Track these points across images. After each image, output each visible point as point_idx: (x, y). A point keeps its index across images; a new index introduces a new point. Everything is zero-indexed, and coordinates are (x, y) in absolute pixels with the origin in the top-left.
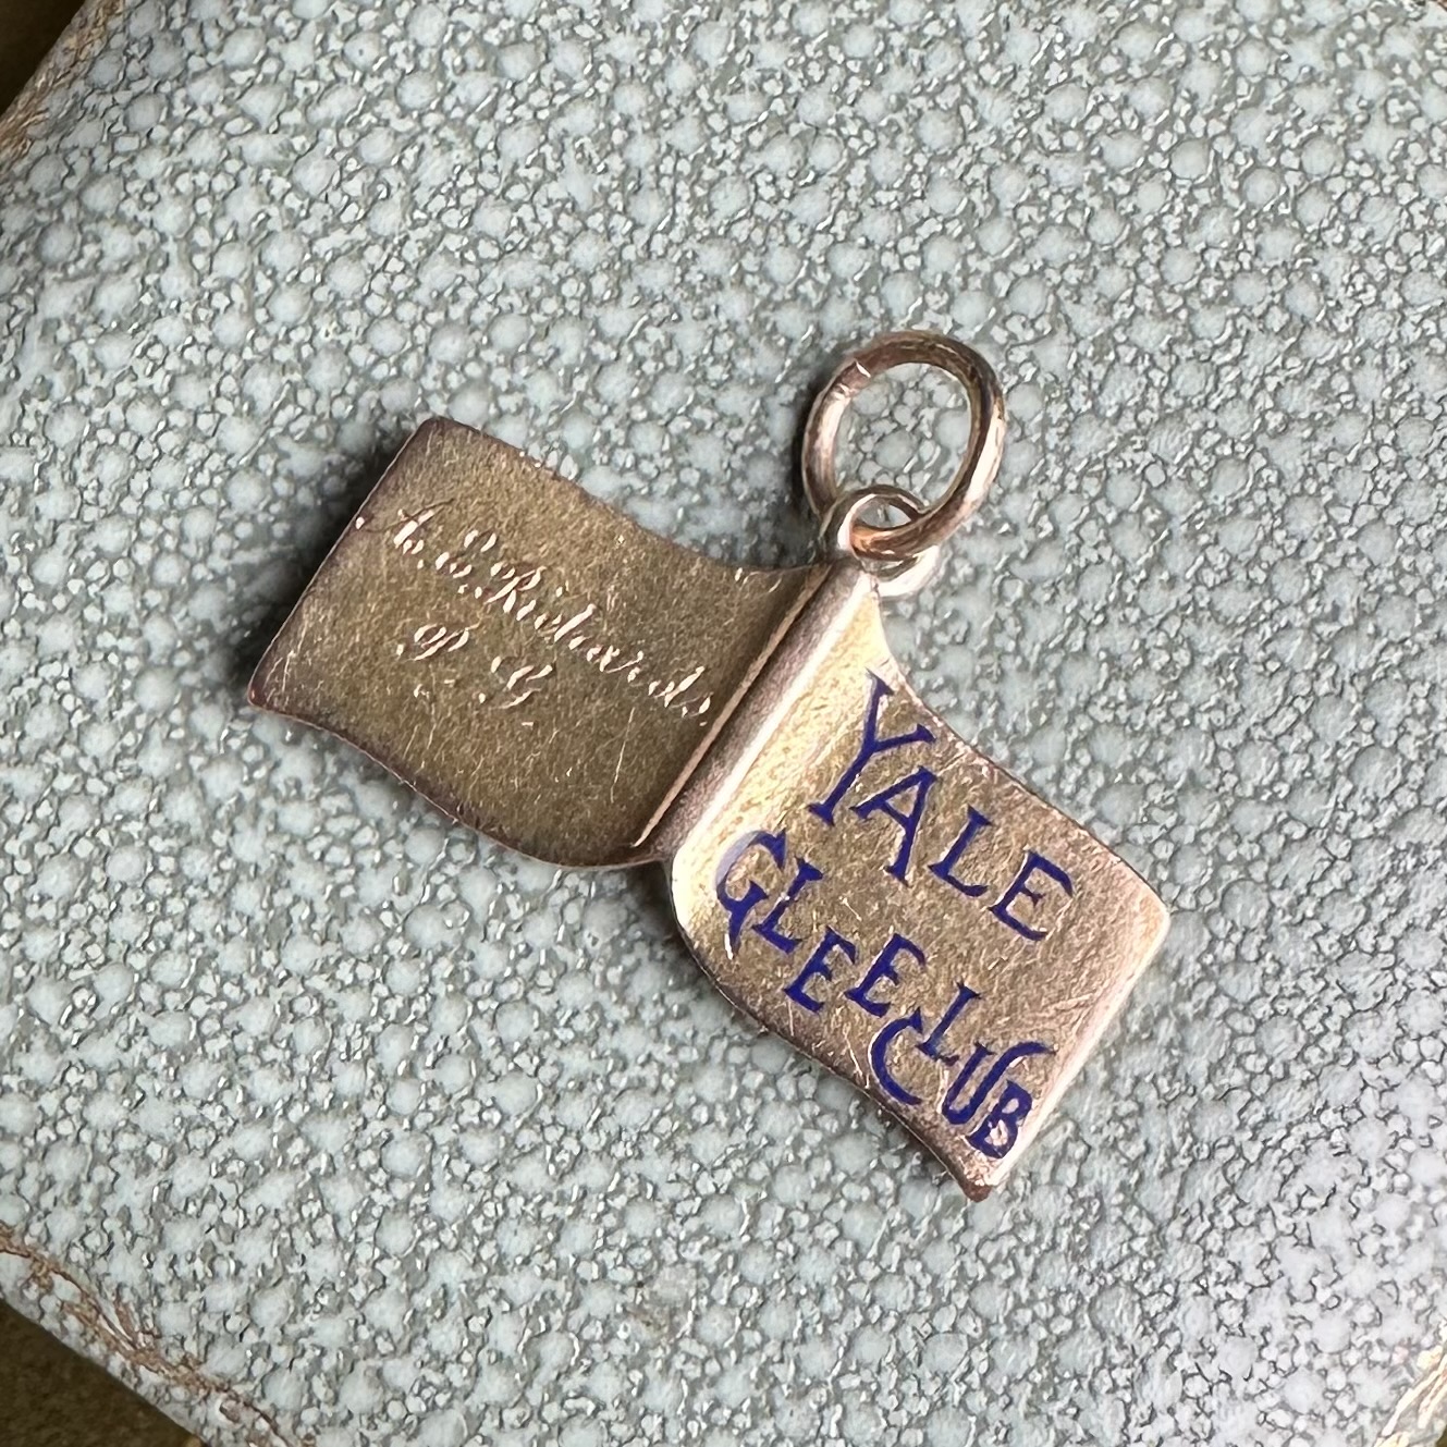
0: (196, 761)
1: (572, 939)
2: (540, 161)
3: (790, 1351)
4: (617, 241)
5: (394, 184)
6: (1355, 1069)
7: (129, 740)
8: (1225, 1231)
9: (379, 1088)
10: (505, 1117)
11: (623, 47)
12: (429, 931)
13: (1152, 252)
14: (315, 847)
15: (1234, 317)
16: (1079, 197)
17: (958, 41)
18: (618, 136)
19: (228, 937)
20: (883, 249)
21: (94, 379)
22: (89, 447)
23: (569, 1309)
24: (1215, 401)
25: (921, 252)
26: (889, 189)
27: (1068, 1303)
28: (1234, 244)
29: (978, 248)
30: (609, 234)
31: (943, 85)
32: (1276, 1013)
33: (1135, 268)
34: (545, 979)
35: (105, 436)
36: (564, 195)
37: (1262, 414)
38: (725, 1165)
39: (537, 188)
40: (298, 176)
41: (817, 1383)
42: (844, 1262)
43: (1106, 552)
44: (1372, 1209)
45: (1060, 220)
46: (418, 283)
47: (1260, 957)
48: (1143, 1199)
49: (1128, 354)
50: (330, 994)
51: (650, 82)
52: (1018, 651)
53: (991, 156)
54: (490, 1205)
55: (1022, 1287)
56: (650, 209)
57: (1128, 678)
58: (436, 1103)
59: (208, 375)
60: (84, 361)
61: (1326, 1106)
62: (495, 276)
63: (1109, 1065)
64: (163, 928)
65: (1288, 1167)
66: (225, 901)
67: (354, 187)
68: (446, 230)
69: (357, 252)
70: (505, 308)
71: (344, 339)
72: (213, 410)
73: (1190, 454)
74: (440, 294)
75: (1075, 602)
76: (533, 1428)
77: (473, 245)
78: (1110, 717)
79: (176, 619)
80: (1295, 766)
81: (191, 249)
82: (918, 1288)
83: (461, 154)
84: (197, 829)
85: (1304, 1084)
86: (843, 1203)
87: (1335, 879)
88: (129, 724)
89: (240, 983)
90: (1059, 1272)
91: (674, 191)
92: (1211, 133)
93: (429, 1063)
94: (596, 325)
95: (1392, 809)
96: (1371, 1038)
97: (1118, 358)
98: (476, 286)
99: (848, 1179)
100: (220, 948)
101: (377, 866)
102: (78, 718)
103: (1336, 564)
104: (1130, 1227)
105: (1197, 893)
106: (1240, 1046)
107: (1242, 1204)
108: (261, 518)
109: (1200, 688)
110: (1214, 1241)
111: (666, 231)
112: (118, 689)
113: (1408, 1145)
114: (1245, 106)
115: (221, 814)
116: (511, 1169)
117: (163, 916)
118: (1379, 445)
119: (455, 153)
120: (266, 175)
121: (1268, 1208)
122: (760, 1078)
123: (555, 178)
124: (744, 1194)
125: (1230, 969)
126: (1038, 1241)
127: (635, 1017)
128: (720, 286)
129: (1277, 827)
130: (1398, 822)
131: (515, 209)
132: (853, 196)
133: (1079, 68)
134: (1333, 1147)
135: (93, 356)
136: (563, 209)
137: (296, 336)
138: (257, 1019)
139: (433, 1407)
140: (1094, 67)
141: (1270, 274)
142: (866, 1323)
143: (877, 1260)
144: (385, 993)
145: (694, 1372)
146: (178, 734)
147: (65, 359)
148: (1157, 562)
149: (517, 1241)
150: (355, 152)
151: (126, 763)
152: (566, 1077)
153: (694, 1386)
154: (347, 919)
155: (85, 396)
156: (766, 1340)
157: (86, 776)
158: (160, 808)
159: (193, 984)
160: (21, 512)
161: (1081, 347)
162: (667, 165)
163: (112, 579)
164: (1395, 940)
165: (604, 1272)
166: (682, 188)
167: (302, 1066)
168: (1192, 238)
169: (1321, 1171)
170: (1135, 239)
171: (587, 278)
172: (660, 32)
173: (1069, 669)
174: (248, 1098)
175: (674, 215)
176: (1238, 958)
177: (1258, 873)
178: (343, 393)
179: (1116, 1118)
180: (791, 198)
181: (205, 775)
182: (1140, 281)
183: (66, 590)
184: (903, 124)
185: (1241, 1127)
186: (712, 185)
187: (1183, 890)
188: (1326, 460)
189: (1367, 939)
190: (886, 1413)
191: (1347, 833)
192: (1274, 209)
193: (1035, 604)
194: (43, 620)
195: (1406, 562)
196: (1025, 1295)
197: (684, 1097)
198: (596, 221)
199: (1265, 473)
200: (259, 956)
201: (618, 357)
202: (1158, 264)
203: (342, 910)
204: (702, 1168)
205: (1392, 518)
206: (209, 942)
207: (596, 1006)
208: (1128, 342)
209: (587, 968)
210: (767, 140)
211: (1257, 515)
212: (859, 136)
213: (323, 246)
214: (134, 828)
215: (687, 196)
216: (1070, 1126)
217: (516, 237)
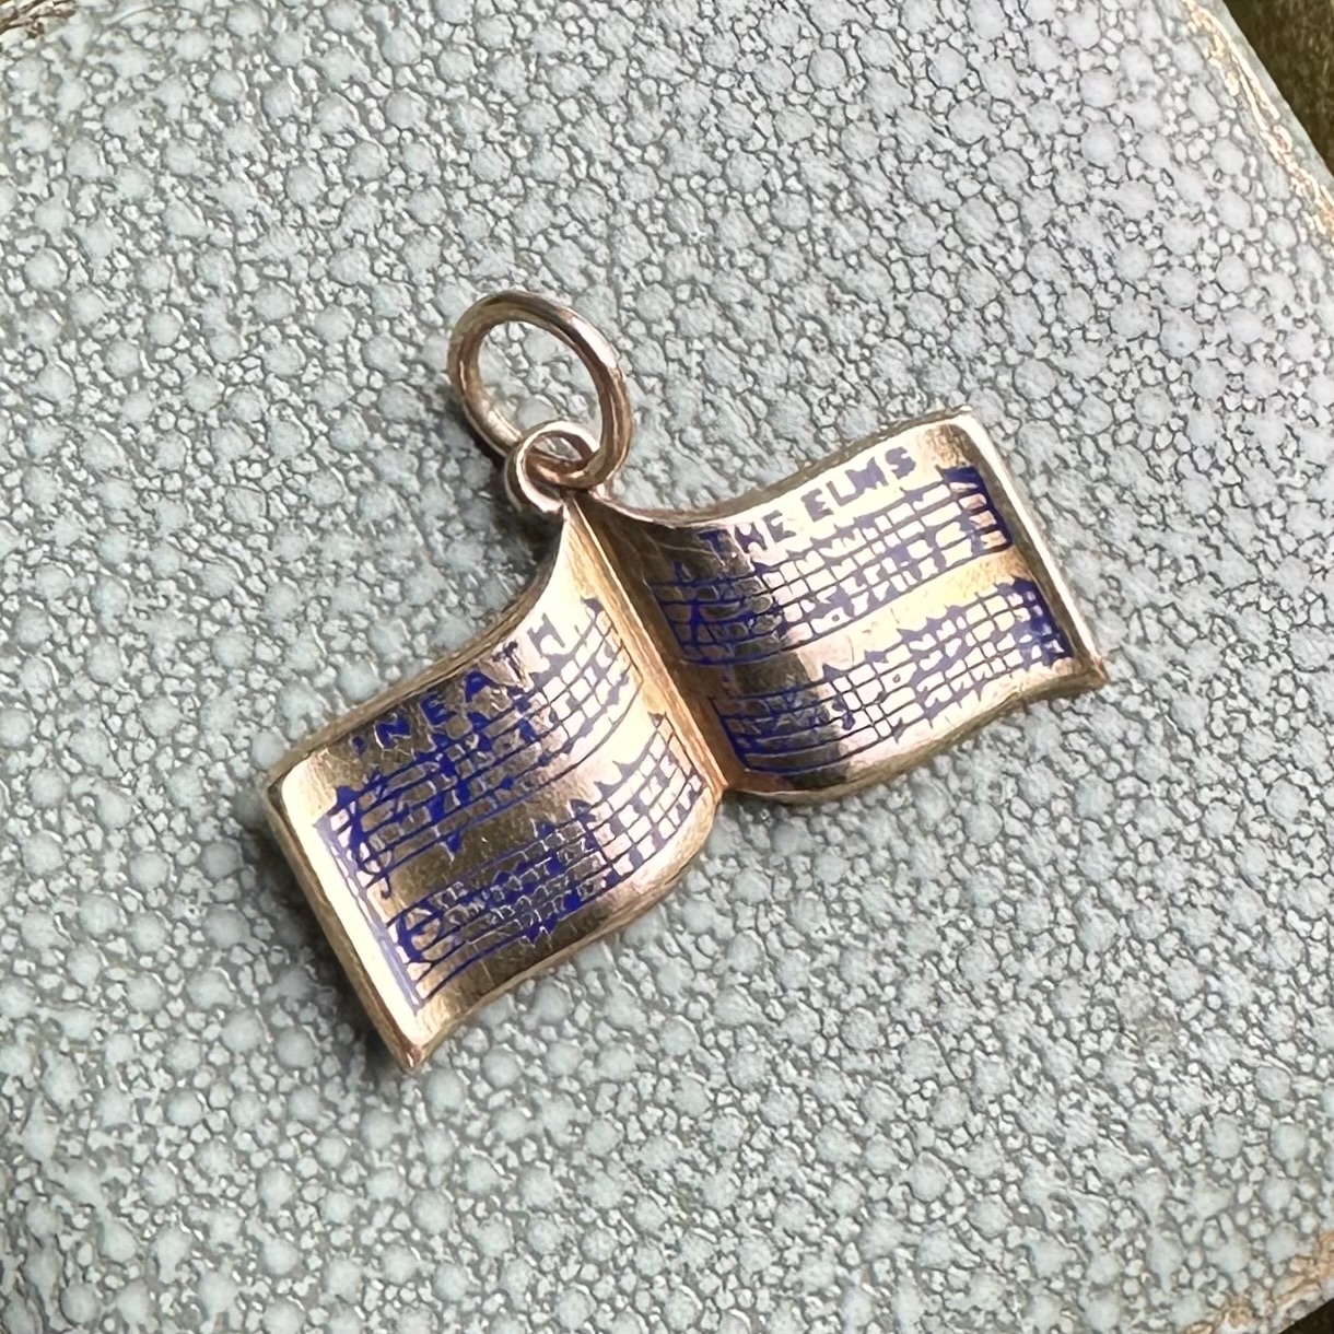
0: (512, 1205)
1: (812, 948)
2: (131, 651)
3: (1229, 930)
4: (235, 618)
5: (87, 789)
6: (1204, 362)
7: (466, 1256)
8: (1284, 530)
9: (864, 1175)
10: (935, 1078)
11: (66, 530)
12: (751, 1068)
13: (466, 180)
14: (635, 1134)
15: (553, 142)
16: (389, 216)
17: (204, 246)
18: (143, 573)
19: (676, 1247)
20: (354, 400)
21: (130, 1139)
22: (189, 1172)
23: (1115, 1098)
24: (614, 193)
25: (372, 369)
26: (304, 368)
27: (1286, 685)
28: (490, 111)
29: (391, 320)
30: (225, 623)
31: (237, 279)
32: (1131, 402)
33: (471, 201)
34: (836, 987)
35: (186, 1152)
36: (170, 646)
37: (643, 161)
38: (1055, 910)
39: (153, 666)
40: (39, 870)
41: (1262, 921)
42: (1176, 851)
43: (697, 345)
44: (1315, 404)
45: (399, 241)
46: (186, 810)
47: (1082, 390)
48: (1229, 583)
49: (541, 243)
50: (766, 1180)
51: (107, 522)
52: (743, 458)
53: (317, 272)
54: (1002, 1125)
55: (1258, 716)
56: (221, 578)
57: (809, 380)
58: (899, 1131)
59: (177, 1035)
60: (110, 1141)
61: (1221, 399)
62: (214, 739)
63: (1113, 556)
64: (643, 1301)
65: (1254, 454)
66: (643, 1235)
67: (72, 825)
68: (152, 762)
69: (132, 850)
70: (246, 743)
71: (203, 897)
72: (210, 1045)
73: (648, 236)
74: (206, 795)
75: (726, 393)
76: (1198, 1177)
77: (176, 746)
78: (832, 411)
79: (378, 1164)
80: (941, 284)
81: (54, 997)
82: (1223, 800)
83: (90, 718)
84: (573, 1230)
85: (1196, 406)
86: (1129, 829)
87: (1045, 299)
88: (454, 1250)
89: (720, 1254)
90: (1259, 680)
91: (215, 550)
92: (389, 81)
93: (860, 1121)
94: (299, 673)
95: (1010, 226)
96: (1183, 336)
97: (540, 254)
98: (215, 761)
99: (1111, 814)
100: (682, 1259)
101: (675, 1087)
102: (426, 1292)
103: (794, 167)
104: (1249, 604)
105: (1008, 414)
106: (1144, 443)
107: (1268, 506)
108: (328, 1047)
109: (844, 327)
110: (1289, 543)
111: (248, 574)
112: (416, 1245)
113: (1279, 351)
114: (380, 43)
115: (567, 1202)
116: (980, 1093)
117: (632, 1296)
118: (715, 85)
119: (88, 724)
120: (21, 897)
121: (1281, 488)
122: (997, 847)
123: (152, 647)
124: (1086, 906)
125: (1081, 419)
126: (1228, 684)
127: (901, 926)
128: (318, 552)
129: (984, 323)
130: (1024, 227)
131: (163, 694)
132: (295, 400)
133: (280, 159)
134: (1254, 411)
135: (108, 1131)
136: (183, 652)
137: (180, 939)
138: (759, 1255)
139: (1142, 1254)
140: (285, 147)
141: (532, 97)
142: (1232, 856)
143: (1187, 822)
144: (785, 1132)
145: (1210, 1018)
146: (481, 1210)
147: (100, 1157)
148: (725, 309)
149: (1041, 1116)
150: (43, 810)
151: (484, 1268)
152: (924, 1008)
153: (1222, 1023)
154: (708, 1134)
155: (141, 1153)
156: (1211, 947)
157: (479, 1309)
158: (538, 1257)
159: (702, 1297)
160: (217, 1260)
161: (519, 280)
162: (192, 545)
163: (315, 1205)
164: (1115, 277)
165: (1096, 1055)
166: (217, 540)
167: (814, 1234)
168: (468, 142)
169: (1270, 430)
170: (446, 188)
171: (254, 660)
172: (69, 493)
173: (779, 424)
174: (820, 1293)
175: (236, 559)
176: (1075, 409)
177: (1012, 357)
178: (252, 922)
179: (1158, 571)
180: (272, 454)
181: (528, 1202)
182: (484, 204)
183: (307, 1252)
184: (253, 329)
185: (1208, 475)
186: (226, 515)
187: (1000, 424)
188: (706, 131)
189: (1104, 300)
190: (1310, 876)
191: (1014, 272)
192: (478, 65)
193: (714, 425)
194: (323, 1285)
195: (818, 110)
196: (1267, 716)
197: (987, 917)
198: (209, 628)
199: (694, 185)
200: (704, 1227)
201: (336, 667)
202: (478, 181)
203: (696, 1134)
204: (1050, 931)
205: (777, 104)
206: (673, 1265)
207: (877, 956)
208: (531, 239)
209: (843, 948)
210: (210, 450)
211: (725, 209)
212: (246, 370)
213: (113, 877)
214: (544, 1286)
215: (224, 541)
216: (1149, 611)
217: (188, 704)
